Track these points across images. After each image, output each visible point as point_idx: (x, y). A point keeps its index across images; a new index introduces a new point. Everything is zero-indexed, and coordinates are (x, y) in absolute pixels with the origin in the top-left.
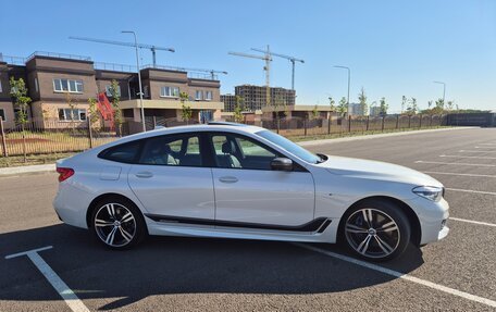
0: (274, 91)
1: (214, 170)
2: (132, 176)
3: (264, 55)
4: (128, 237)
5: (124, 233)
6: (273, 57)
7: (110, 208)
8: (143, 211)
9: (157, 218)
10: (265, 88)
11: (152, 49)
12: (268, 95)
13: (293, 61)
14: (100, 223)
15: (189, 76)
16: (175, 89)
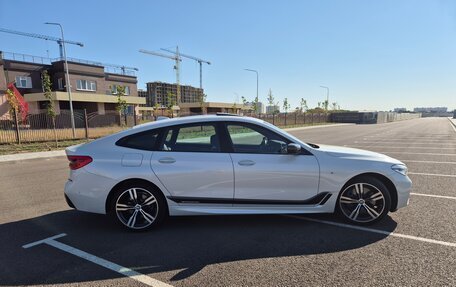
0: (184, 89)
1: (232, 155)
2: (155, 162)
3: (173, 55)
4: (149, 219)
5: (146, 216)
6: (182, 58)
7: (133, 193)
8: (166, 194)
9: (178, 200)
10: (175, 86)
11: (59, 42)
12: (179, 92)
13: (200, 62)
14: (120, 207)
15: (106, 71)
16: (91, 83)
